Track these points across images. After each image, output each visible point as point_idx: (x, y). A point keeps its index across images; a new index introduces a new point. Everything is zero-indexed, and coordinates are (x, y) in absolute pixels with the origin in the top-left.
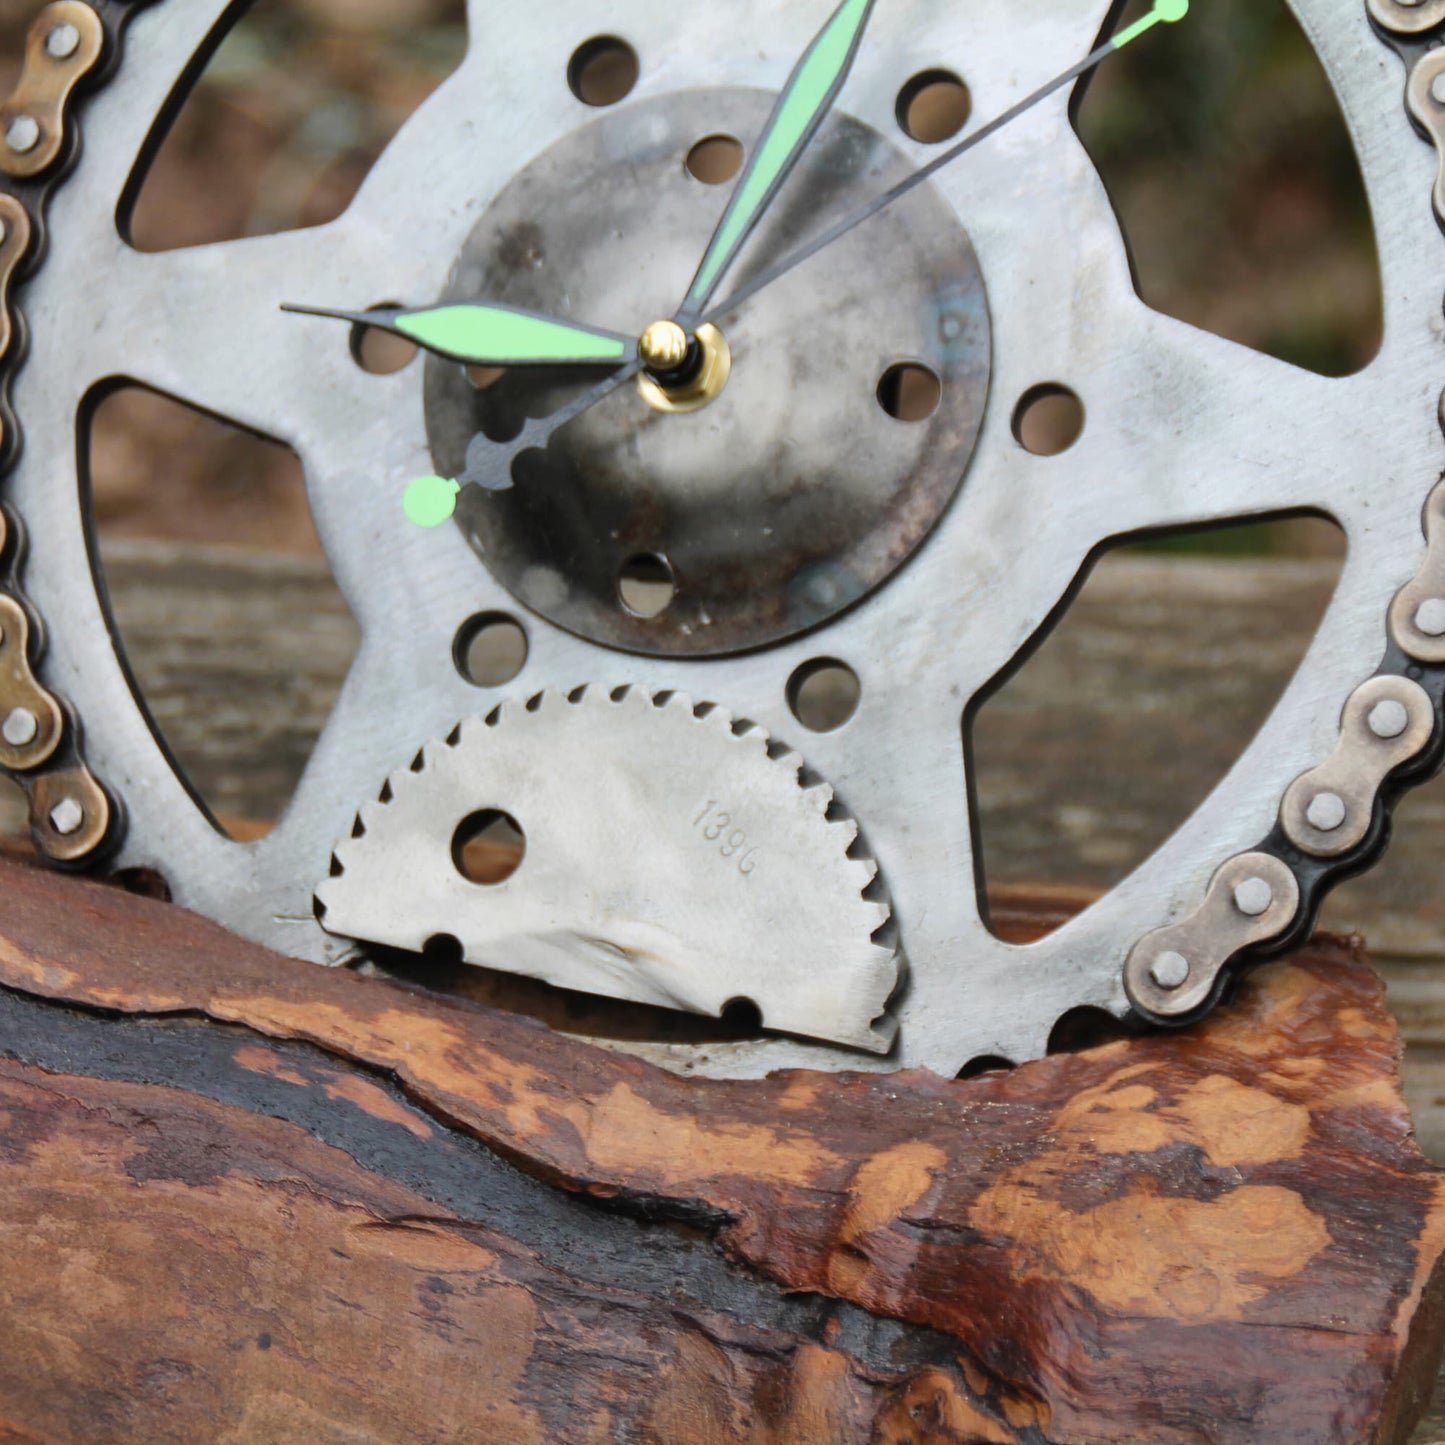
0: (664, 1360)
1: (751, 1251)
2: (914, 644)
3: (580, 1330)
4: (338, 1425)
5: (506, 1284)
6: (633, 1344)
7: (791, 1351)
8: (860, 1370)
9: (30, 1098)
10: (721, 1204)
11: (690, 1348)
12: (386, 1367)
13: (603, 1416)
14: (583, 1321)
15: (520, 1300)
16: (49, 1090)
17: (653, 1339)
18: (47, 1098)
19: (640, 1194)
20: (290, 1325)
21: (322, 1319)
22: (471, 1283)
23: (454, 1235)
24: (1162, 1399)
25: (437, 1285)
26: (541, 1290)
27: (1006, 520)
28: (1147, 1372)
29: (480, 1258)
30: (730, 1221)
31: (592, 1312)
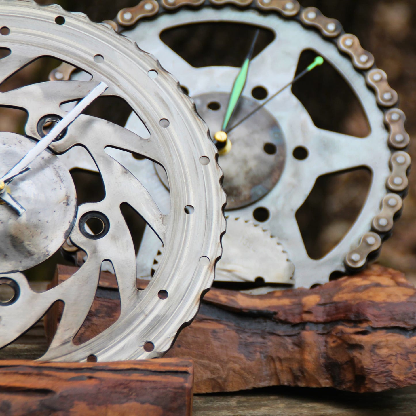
0: (269, 342)
1: (282, 318)
2: (281, 201)
3: (248, 338)
4: (200, 361)
5: (229, 330)
6: (260, 340)
7: (299, 333)
8: (318, 332)
9: (109, 305)
10: (272, 310)
11: (274, 338)
12: (208, 348)
13: (258, 354)
14: (248, 336)
15: (233, 333)
16: (114, 303)
17: (264, 338)
18: (113, 304)
19: (254, 310)
20: (183, 342)
21: (190, 341)
22: (222, 331)
23: (215, 323)
24: (395, 317)
25: (214, 332)
26: (237, 331)
27: (296, 174)
28: (391, 312)
29: (222, 326)
30: (275, 313)
31: (249, 334)
